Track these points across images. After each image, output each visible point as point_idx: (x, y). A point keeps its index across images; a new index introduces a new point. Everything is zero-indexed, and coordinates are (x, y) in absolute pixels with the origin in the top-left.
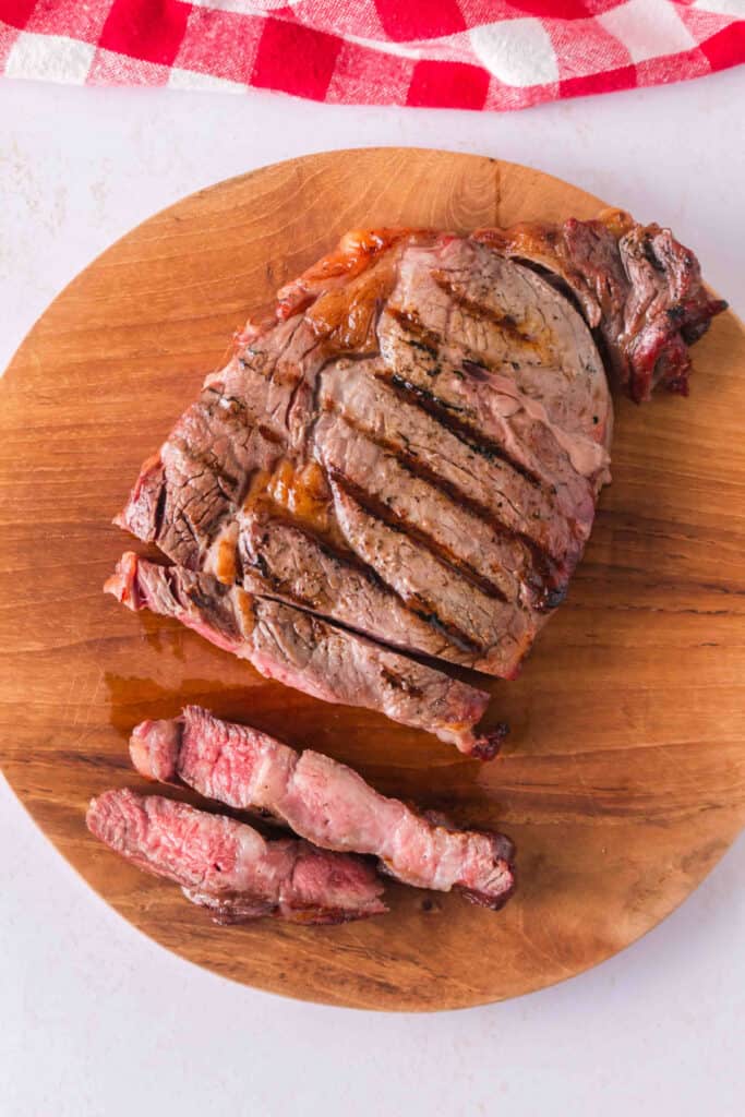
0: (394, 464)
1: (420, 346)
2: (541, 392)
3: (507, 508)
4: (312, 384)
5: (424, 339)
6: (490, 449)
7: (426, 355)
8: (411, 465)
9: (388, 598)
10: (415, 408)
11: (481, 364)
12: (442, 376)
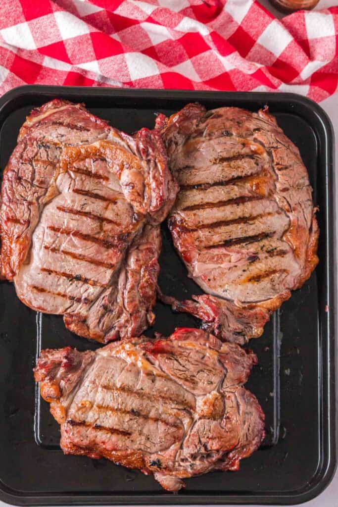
0: (247, 215)
1: (272, 250)
2: (230, 270)
3: (207, 233)
4: (288, 214)
5: (273, 252)
6: (228, 243)
7: (269, 249)
8: (243, 220)
9: (213, 182)
10: (257, 234)
11: (253, 262)
12: (259, 249)
